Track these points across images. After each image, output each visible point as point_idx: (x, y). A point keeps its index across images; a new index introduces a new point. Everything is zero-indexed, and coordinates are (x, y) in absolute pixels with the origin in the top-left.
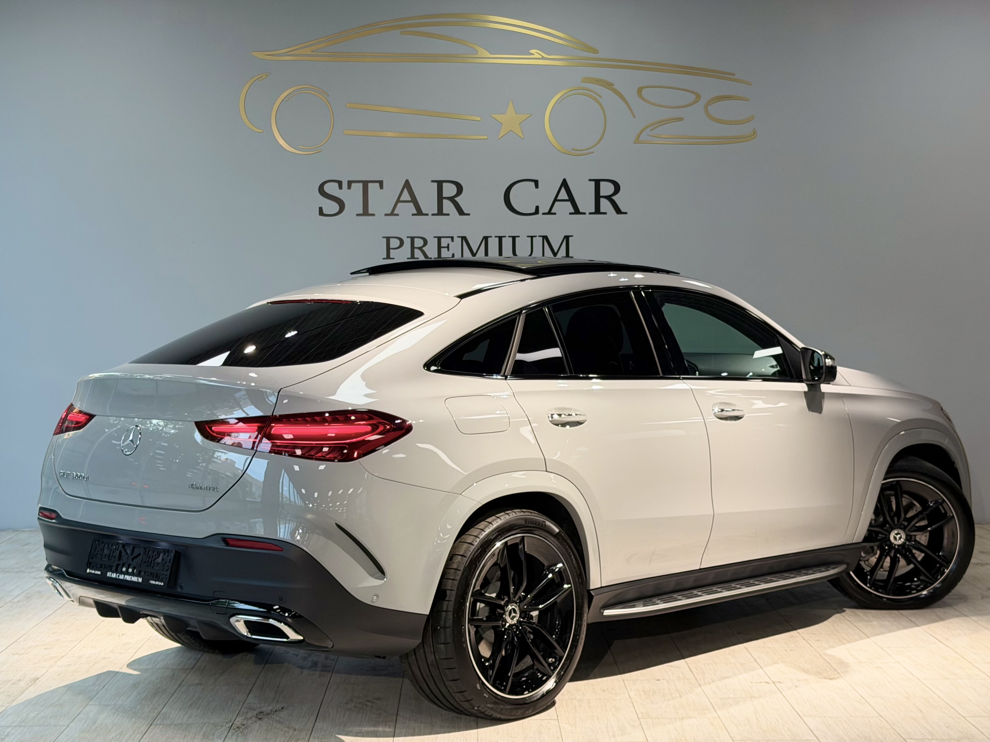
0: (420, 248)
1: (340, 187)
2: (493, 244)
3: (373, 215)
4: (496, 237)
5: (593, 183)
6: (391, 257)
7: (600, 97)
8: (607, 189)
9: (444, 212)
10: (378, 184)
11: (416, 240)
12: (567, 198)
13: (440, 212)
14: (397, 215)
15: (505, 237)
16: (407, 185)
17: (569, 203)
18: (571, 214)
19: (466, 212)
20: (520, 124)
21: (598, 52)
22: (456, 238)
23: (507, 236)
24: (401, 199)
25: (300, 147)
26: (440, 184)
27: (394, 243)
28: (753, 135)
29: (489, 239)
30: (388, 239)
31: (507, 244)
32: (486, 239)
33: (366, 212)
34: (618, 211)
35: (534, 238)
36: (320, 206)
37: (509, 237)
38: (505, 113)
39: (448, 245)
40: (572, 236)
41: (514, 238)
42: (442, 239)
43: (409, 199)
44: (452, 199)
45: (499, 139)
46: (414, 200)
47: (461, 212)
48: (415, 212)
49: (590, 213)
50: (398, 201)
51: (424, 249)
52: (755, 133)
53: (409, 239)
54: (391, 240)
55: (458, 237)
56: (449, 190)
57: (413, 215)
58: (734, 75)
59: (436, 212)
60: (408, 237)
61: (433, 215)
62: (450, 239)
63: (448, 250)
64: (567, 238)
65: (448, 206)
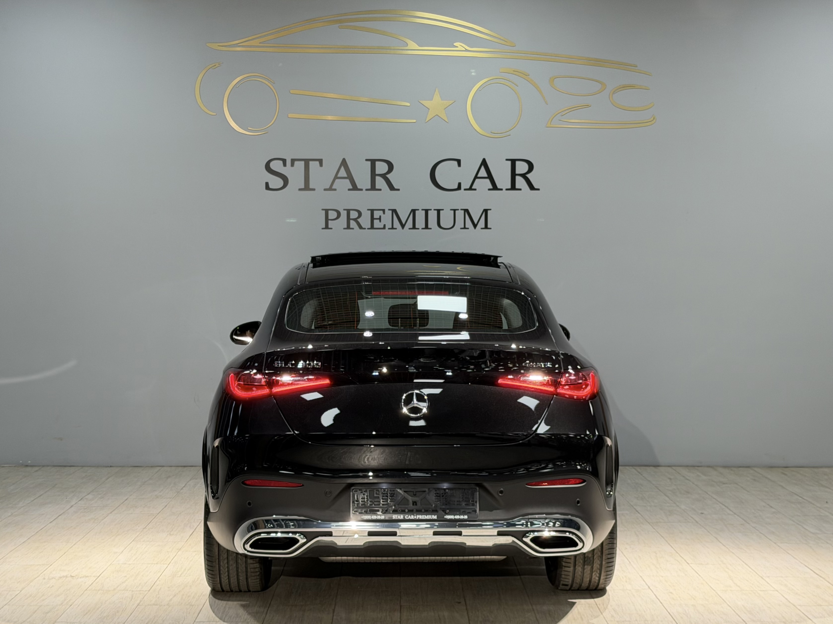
0: (355, 220)
1: (285, 165)
2: (420, 216)
3: (314, 190)
4: (423, 210)
5: (509, 163)
6: (329, 227)
7: (518, 86)
8: (521, 168)
9: (377, 187)
10: (318, 162)
11: (351, 212)
12: (486, 175)
13: (373, 187)
14: (335, 190)
15: (431, 210)
16: (344, 163)
17: (488, 181)
18: (489, 190)
19: (396, 187)
20: (445, 109)
21: (515, 46)
22: (386, 211)
23: (433, 210)
24: (339, 176)
25: (249, 128)
26: (373, 162)
27: (332, 215)
28: (652, 120)
29: (417, 212)
30: (327, 211)
31: (433, 216)
32: (414, 211)
33: (307, 187)
34: (532, 187)
35: (457, 212)
36: (267, 181)
37: (435, 210)
38: (432, 100)
39: (380, 216)
40: (490, 210)
41: (439, 211)
42: (375, 212)
43: (345, 175)
44: (384, 176)
45: (426, 123)
46: (350, 177)
47: (392, 187)
48: (351, 187)
49: (507, 189)
50: (336, 177)
51: (359, 220)
52: (655, 119)
53: (346, 212)
54: (330, 212)
55: (389, 210)
56: (381, 168)
57: (349, 190)
58: (637, 67)
59: (369, 187)
60: (344, 210)
61: (367, 190)
62: (382, 212)
63: (380, 221)
64: (486, 211)
65: (380, 182)
